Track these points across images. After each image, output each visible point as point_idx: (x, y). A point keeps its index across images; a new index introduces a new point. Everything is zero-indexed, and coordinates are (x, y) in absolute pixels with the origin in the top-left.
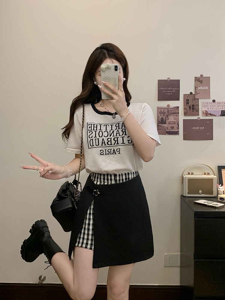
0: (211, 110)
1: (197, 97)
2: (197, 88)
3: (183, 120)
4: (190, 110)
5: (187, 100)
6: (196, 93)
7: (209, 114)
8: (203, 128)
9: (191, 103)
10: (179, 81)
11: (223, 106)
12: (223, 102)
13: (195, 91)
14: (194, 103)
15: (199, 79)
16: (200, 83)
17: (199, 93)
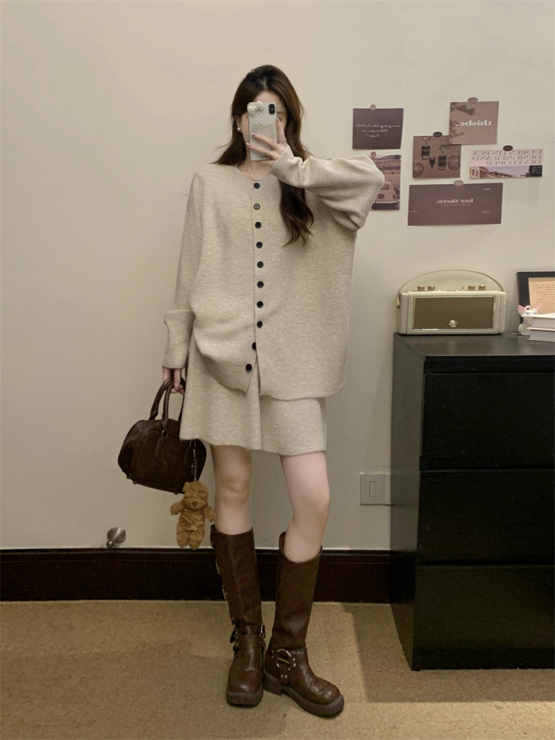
0: (499, 165)
1: (454, 141)
2: (458, 123)
3: (410, 186)
4: (432, 166)
5: (423, 148)
6: (452, 134)
7: (492, 173)
8: (472, 201)
9: (435, 153)
10: (401, 110)
11: (538, 157)
12: (536, 150)
13: (450, 129)
14: (446, 152)
15: (465, 106)
16: (466, 114)
17: (462, 134)
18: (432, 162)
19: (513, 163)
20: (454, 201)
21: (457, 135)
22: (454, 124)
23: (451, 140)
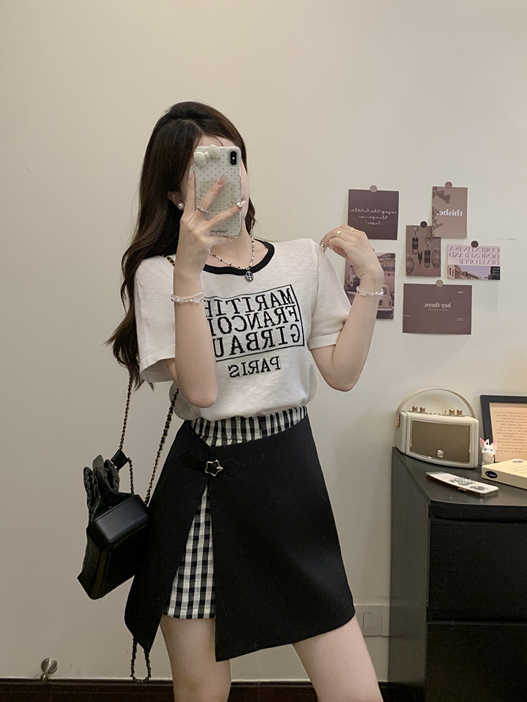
0: (469, 264)
1: (436, 233)
2: (438, 212)
3: (405, 284)
4: (420, 262)
5: (413, 240)
6: (434, 225)
7: (464, 273)
8: (449, 306)
9: (422, 248)
10: (396, 194)
11: (496, 257)
12: (496, 248)
13: (433, 218)
14: (431, 246)
15: (443, 192)
16: (444, 201)
17: (442, 224)
18: (420, 258)
19: (478, 262)
20: (437, 305)
21: (438, 226)
22: (435, 212)
23: (434, 232)
